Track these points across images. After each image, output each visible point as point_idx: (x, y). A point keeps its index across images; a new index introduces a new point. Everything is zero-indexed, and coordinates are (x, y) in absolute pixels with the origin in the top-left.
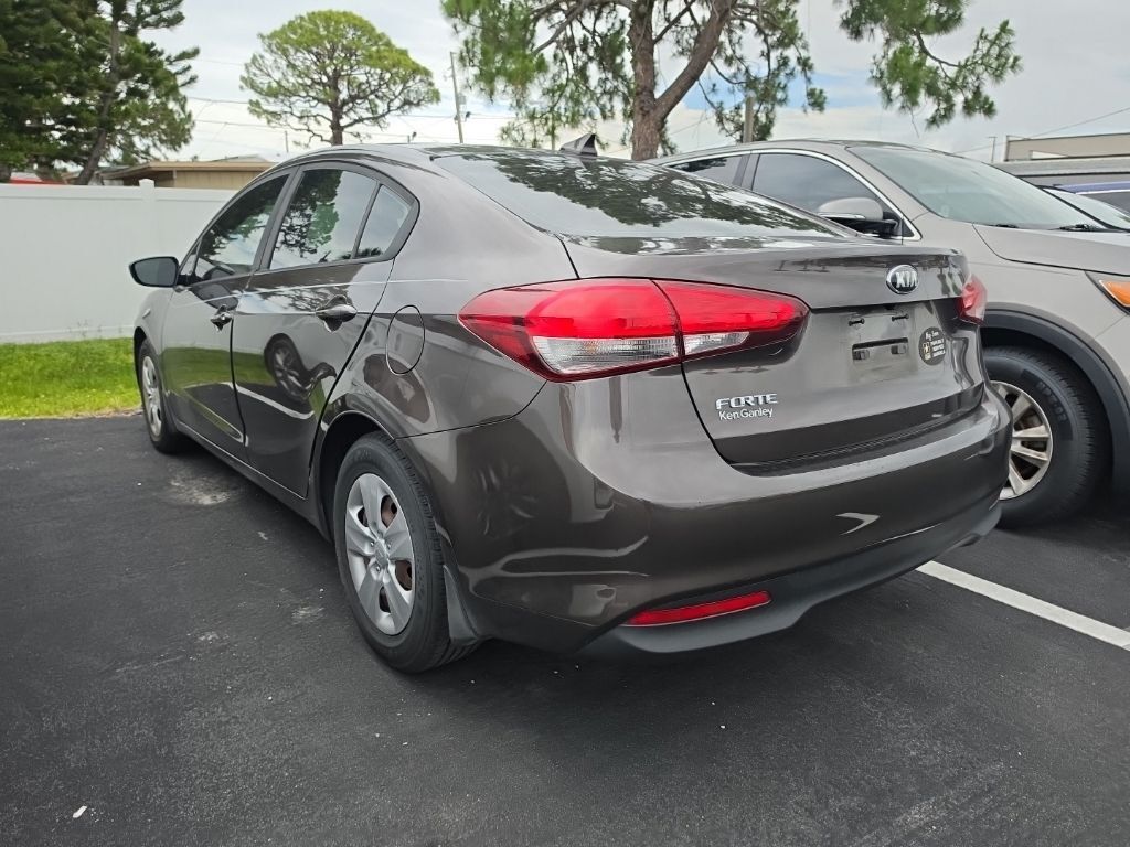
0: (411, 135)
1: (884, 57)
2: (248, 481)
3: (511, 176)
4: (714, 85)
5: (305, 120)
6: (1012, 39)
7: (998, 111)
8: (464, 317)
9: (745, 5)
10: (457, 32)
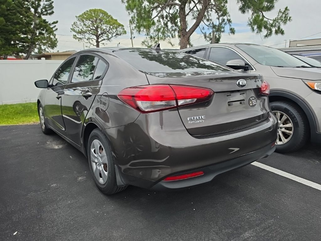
0: (118, 43)
1: (252, 18)
3: (143, 56)
4: (203, 27)
5: (89, 40)
6: (289, 12)
7: (285, 33)
8: (119, 95)
9: (212, 4)
10: (130, 14)
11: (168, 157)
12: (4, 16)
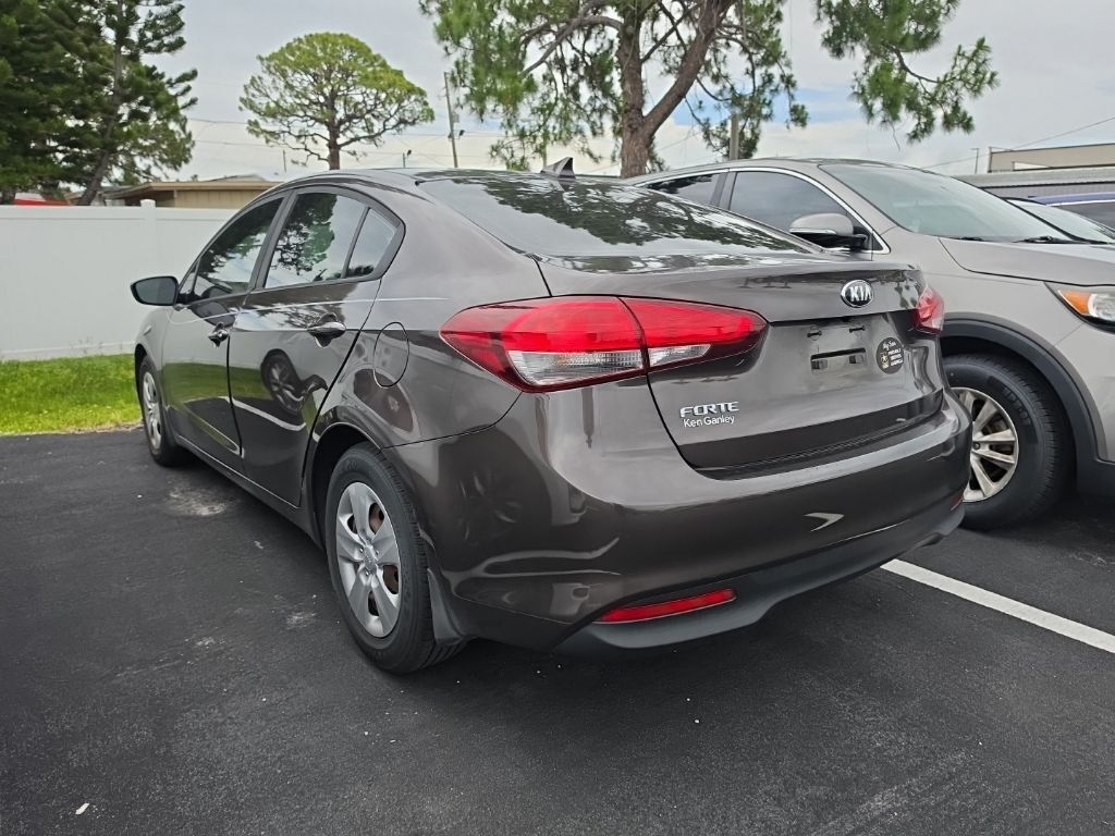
0: (406, 153)
1: (865, 74)
2: (245, 492)
4: (701, 103)
5: (303, 139)
6: (989, 56)
7: (976, 127)
8: (444, 333)
9: (730, 25)
10: (449, 54)
11: (616, 540)
12: (10, 52)
